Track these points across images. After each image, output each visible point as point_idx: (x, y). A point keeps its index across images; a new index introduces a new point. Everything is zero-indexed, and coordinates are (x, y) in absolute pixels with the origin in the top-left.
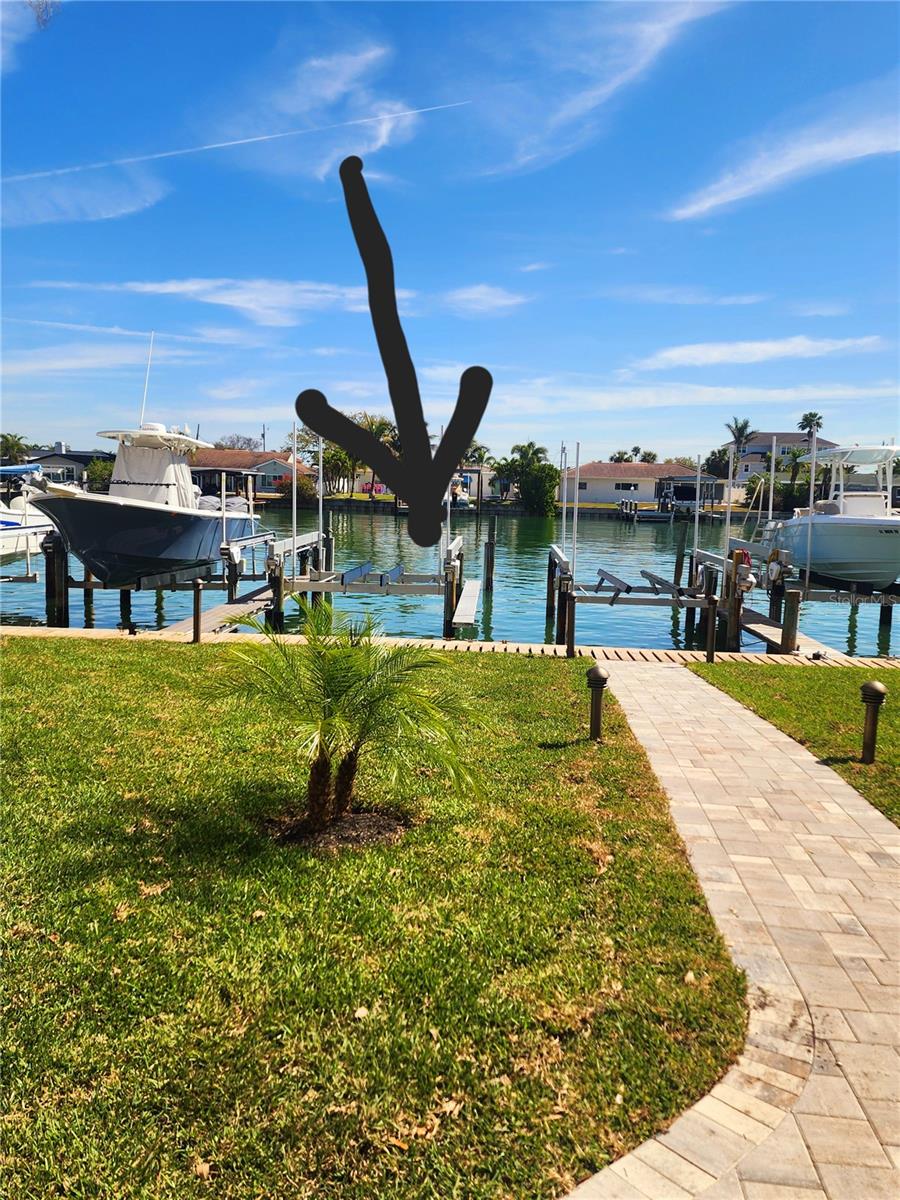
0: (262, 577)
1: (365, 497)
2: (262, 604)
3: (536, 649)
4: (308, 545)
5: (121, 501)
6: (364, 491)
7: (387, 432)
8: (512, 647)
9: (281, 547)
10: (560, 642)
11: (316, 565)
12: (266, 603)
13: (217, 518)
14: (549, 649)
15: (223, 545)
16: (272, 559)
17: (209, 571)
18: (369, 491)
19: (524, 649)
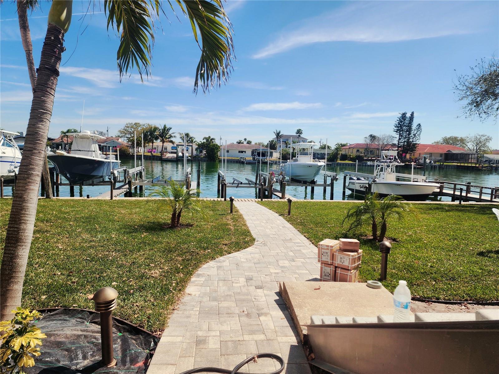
0: (122, 181)
1: (149, 154)
2: (125, 190)
3: (216, 199)
4: (138, 171)
5: (77, 156)
6: (148, 152)
7: (157, 131)
8: (209, 199)
9: (131, 171)
10: (222, 197)
11: (141, 177)
12: (127, 189)
13: (108, 162)
14: (219, 199)
15: (112, 171)
16: (129, 175)
17: (103, 179)
18: (151, 152)
19: (212, 199)
